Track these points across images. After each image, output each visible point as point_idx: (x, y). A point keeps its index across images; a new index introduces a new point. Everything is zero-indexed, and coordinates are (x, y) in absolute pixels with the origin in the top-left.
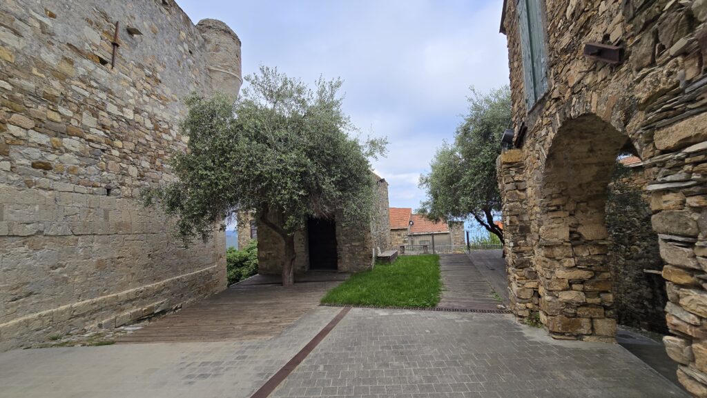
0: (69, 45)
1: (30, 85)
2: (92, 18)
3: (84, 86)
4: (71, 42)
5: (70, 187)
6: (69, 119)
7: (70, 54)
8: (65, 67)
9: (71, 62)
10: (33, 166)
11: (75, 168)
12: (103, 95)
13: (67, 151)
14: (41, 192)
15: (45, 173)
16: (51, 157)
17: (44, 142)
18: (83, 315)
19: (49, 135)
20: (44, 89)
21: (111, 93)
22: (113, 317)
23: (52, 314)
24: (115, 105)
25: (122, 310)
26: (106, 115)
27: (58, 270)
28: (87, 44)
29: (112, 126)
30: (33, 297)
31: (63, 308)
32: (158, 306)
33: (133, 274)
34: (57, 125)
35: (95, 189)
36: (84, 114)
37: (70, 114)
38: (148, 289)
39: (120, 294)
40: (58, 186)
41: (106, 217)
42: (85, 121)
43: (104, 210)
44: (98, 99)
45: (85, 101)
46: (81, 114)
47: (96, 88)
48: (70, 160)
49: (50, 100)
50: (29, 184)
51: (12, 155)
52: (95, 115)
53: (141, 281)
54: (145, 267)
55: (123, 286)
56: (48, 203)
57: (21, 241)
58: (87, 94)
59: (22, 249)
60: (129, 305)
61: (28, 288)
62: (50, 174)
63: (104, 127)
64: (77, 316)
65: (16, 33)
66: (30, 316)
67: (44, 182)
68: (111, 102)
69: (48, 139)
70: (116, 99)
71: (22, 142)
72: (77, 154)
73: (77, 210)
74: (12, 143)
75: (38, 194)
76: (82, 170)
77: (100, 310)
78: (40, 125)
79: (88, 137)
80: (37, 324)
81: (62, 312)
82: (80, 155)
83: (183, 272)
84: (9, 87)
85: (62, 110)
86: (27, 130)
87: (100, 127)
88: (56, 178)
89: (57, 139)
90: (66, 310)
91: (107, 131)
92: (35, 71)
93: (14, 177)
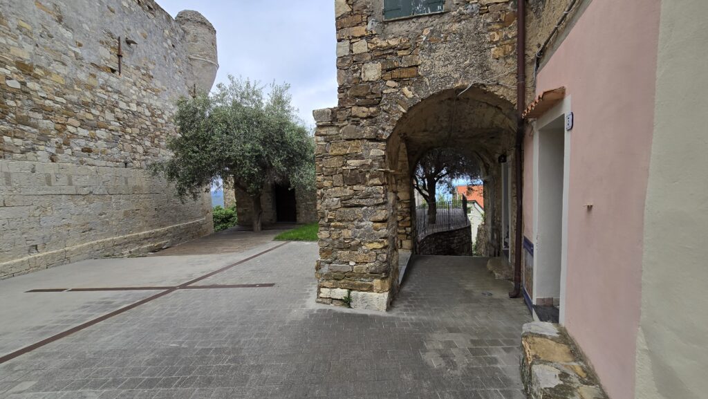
0: (92, 64)
1: (74, 98)
2: (103, 39)
3: (104, 91)
4: (93, 61)
5: (103, 163)
6: (98, 117)
7: (93, 70)
8: (92, 81)
9: (94, 76)
10: (83, 151)
11: (105, 150)
12: (116, 96)
13: (100, 139)
14: (89, 167)
15: (89, 155)
16: (91, 144)
17: (86, 135)
18: (120, 245)
19: (88, 130)
20: (82, 99)
21: (121, 94)
22: (137, 248)
23: (103, 242)
24: (125, 102)
25: (142, 244)
26: (119, 110)
27: (103, 216)
28: (102, 60)
29: (124, 118)
30: (92, 232)
31: (108, 239)
32: (165, 244)
33: (146, 221)
34: (92, 122)
35: (118, 163)
36: (106, 112)
37: (97, 113)
38: (157, 232)
39: (139, 234)
40: (97, 162)
41: (126, 183)
42: (107, 118)
43: (125, 178)
44: (113, 100)
45: (105, 102)
46: (104, 113)
47: (111, 92)
48: (101, 145)
49: (86, 105)
50: (82, 162)
51: (72, 144)
52: (113, 111)
53: (152, 226)
54: (154, 217)
55: (141, 229)
56: (93, 174)
57: (82, 198)
58: (106, 97)
59: (83, 203)
60: (146, 241)
61: (89, 226)
62: (91, 154)
63: (119, 119)
64: (117, 245)
65: (64, 64)
66: (93, 242)
67: (90, 161)
68: (121, 100)
69: (88, 132)
70: (125, 98)
71: (75, 136)
72: (105, 140)
73: (109, 178)
74: (71, 138)
75: (87, 168)
76: (109, 151)
77: (129, 242)
78: (83, 124)
79: (110, 127)
80: (97, 247)
81: (108, 242)
82: (107, 141)
83: (180, 222)
84: (64, 101)
85: (93, 111)
86: (76, 127)
87: (116, 120)
88: (96, 157)
89: (92, 132)
90: (111, 240)
91: (122, 122)
92: (76, 88)
93: (74, 159)
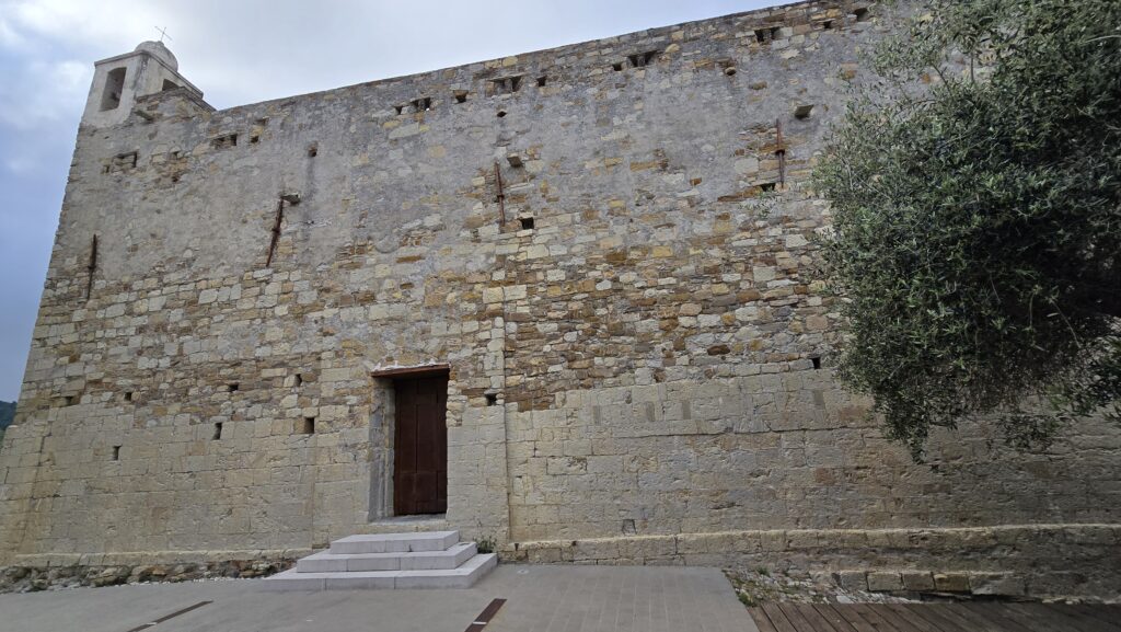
0: (720, 199)
1: (690, 268)
2: (742, 145)
3: (747, 234)
4: (722, 194)
5: (755, 368)
6: (736, 284)
7: (721, 209)
8: (722, 227)
9: (725, 217)
10: (710, 352)
11: (756, 343)
12: (777, 231)
13: (744, 324)
14: (723, 381)
15: (723, 358)
16: (725, 338)
17: (714, 323)
18: (806, 551)
19: (717, 313)
20: (705, 264)
21: (789, 220)
22: (861, 570)
23: (758, 536)
24: (799, 233)
25: (881, 563)
26: (786, 254)
27: (761, 478)
28: (741, 182)
29: (801, 265)
30: (736, 509)
31: (773, 532)
32: (982, 582)
34: (725, 298)
35: (791, 363)
36: (755, 268)
37: (736, 277)
38: (941, 537)
39: (870, 532)
40: (739, 370)
41: (819, 402)
42: (757, 278)
43: (814, 392)
44: (769, 240)
45: (754, 252)
46: (751, 271)
48: (748, 333)
49: (713, 272)
50: (709, 375)
51: (688, 347)
52: (770, 262)
53: (922, 517)
55: (876, 520)
56: (731, 393)
57: (711, 440)
58: (754, 242)
59: (714, 449)
60: (895, 556)
61: (727, 497)
62: (728, 357)
63: (788, 272)
64: (795, 550)
67: (724, 368)
68: (791, 232)
69: (719, 318)
70: (799, 223)
71: (694, 331)
72: (755, 323)
73: (770, 398)
74: (686, 335)
75: (718, 384)
76: (767, 341)
77: (836, 550)
78: (707, 307)
79: (765, 295)
80: (742, 545)
81: (773, 539)
82: (760, 323)
85: (726, 277)
86: (696, 316)
87: (782, 275)
88: (737, 360)
89: (728, 314)
90: (778, 536)
92: (692, 252)
93: (693, 370)
